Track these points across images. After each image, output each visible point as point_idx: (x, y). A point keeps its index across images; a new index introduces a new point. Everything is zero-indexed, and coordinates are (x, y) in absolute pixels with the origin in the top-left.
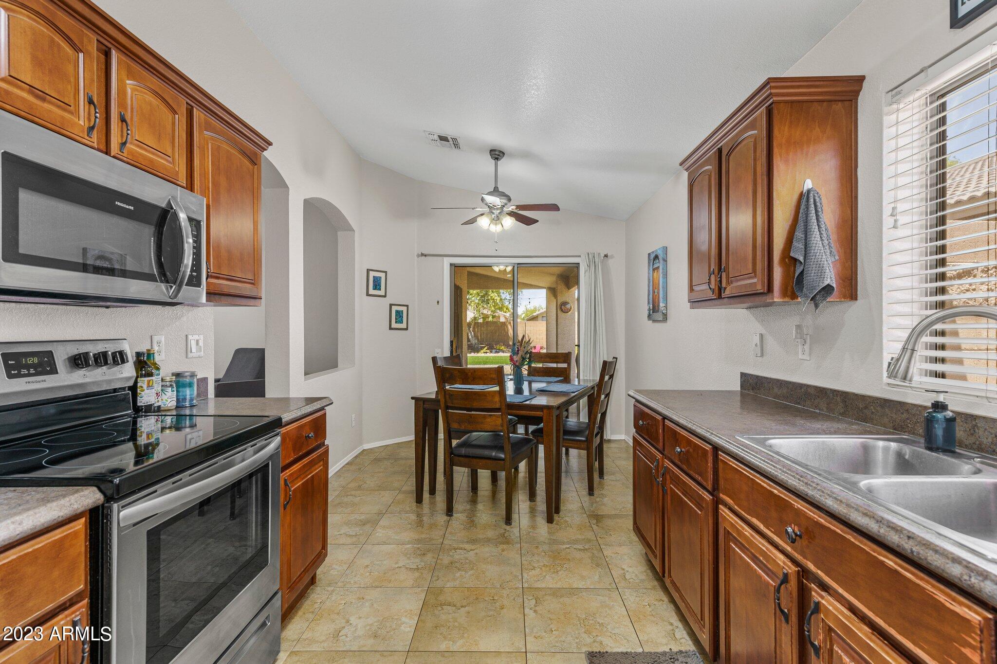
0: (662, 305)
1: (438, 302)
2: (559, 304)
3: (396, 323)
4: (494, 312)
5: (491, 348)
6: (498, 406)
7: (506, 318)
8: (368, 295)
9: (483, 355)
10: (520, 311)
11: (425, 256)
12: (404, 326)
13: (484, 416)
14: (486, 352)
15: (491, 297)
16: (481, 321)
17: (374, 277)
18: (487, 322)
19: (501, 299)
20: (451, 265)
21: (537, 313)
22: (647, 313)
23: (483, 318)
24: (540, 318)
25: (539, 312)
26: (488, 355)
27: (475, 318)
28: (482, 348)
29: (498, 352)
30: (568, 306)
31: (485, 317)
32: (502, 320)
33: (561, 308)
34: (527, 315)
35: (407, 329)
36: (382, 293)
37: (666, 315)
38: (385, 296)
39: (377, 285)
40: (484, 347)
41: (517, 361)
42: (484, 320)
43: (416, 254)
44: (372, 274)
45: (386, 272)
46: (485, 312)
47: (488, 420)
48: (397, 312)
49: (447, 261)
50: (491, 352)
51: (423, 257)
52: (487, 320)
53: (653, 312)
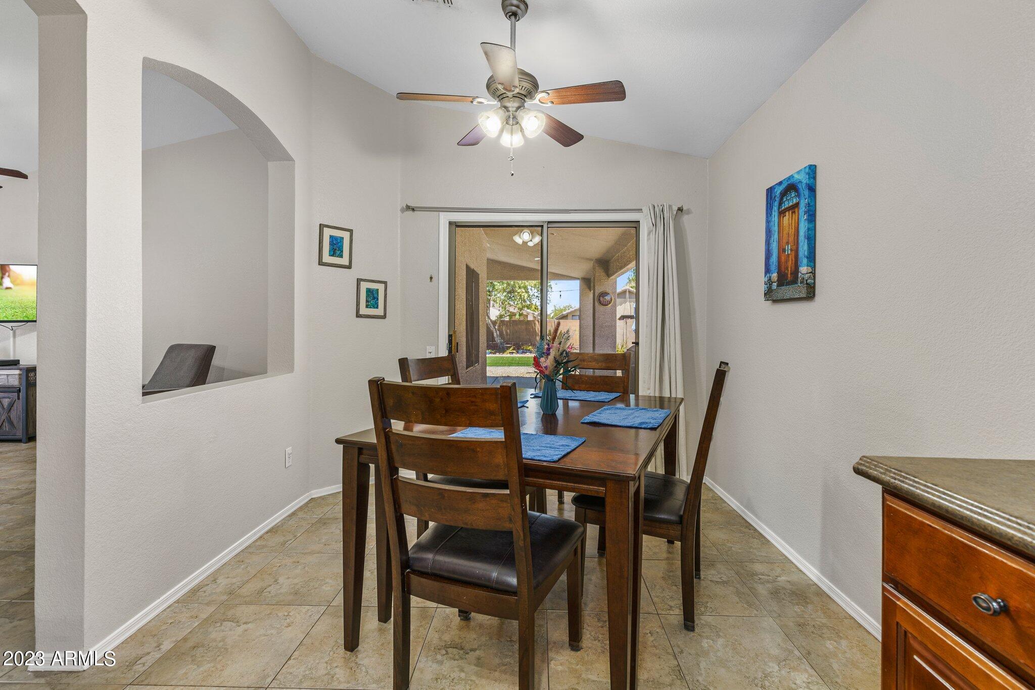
0: (804, 269)
1: (431, 278)
2: (596, 295)
3: (367, 306)
4: (521, 309)
5: (518, 348)
6: (501, 476)
7: (534, 317)
8: (321, 263)
9: (509, 355)
10: (550, 310)
11: (413, 210)
12: (379, 311)
13: (472, 497)
14: (513, 353)
15: (518, 293)
16: (507, 319)
17: (331, 237)
18: (514, 321)
19: (529, 296)
20: (450, 223)
21: (567, 311)
22: (762, 288)
23: (509, 315)
24: (570, 317)
25: (569, 311)
26: (514, 355)
27: (501, 316)
28: (508, 348)
29: (525, 353)
30: (608, 298)
31: (512, 315)
32: (530, 318)
33: (599, 300)
34: (555, 315)
35: (384, 317)
36: (345, 261)
37: (814, 287)
38: (349, 267)
39: (336, 247)
40: (510, 347)
41: (546, 367)
42: (510, 318)
43: (399, 208)
44: (327, 232)
45: (351, 231)
46: (512, 309)
47: (481, 505)
48: (369, 292)
49: (445, 219)
50: (518, 352)
51: (411, 212)
52: (513, 319)
53: (778, 286)
